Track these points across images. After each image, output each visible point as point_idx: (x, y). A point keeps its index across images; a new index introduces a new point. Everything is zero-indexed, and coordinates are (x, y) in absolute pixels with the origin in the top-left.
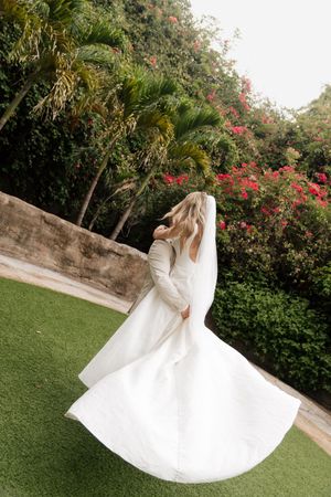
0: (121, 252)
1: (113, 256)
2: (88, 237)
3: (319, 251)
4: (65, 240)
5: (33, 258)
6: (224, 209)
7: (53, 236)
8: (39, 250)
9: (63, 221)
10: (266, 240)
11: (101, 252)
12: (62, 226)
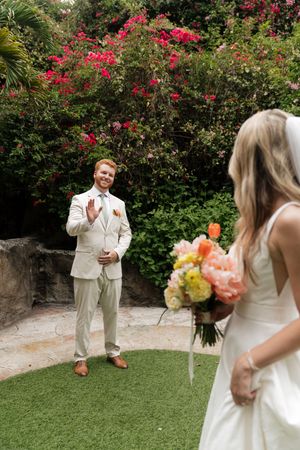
3: (233, 116)
6: (77, 115)
10: (160, 132)
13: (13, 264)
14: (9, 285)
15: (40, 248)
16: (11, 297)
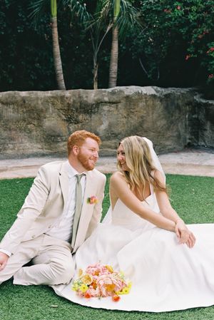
0: (115, 98)
1: (106, 108)
2: (62, 98)
4: (35, 114)
5: (9, 152)
7: (19, 116)
8: (12, 139)
9: (24, 94)
11: (89, 109)
12: (24, 100)
13: (166, 108)
14: (158, 123)
15: (197, 98)
16: (160, 132)
